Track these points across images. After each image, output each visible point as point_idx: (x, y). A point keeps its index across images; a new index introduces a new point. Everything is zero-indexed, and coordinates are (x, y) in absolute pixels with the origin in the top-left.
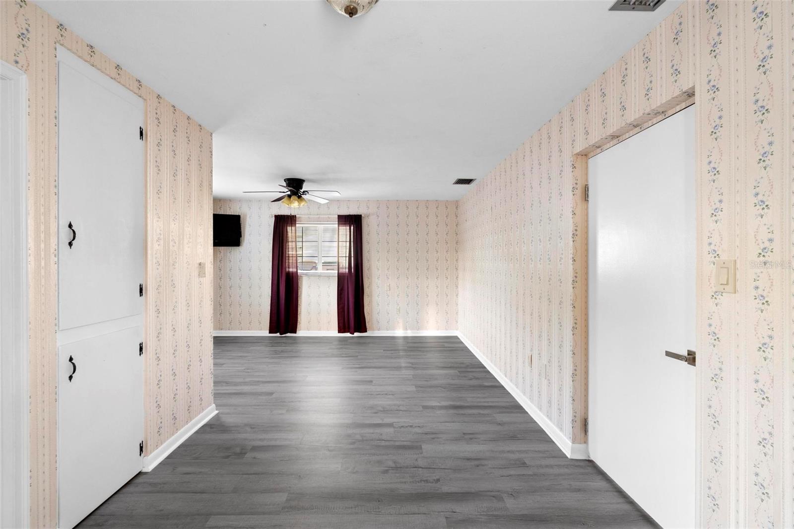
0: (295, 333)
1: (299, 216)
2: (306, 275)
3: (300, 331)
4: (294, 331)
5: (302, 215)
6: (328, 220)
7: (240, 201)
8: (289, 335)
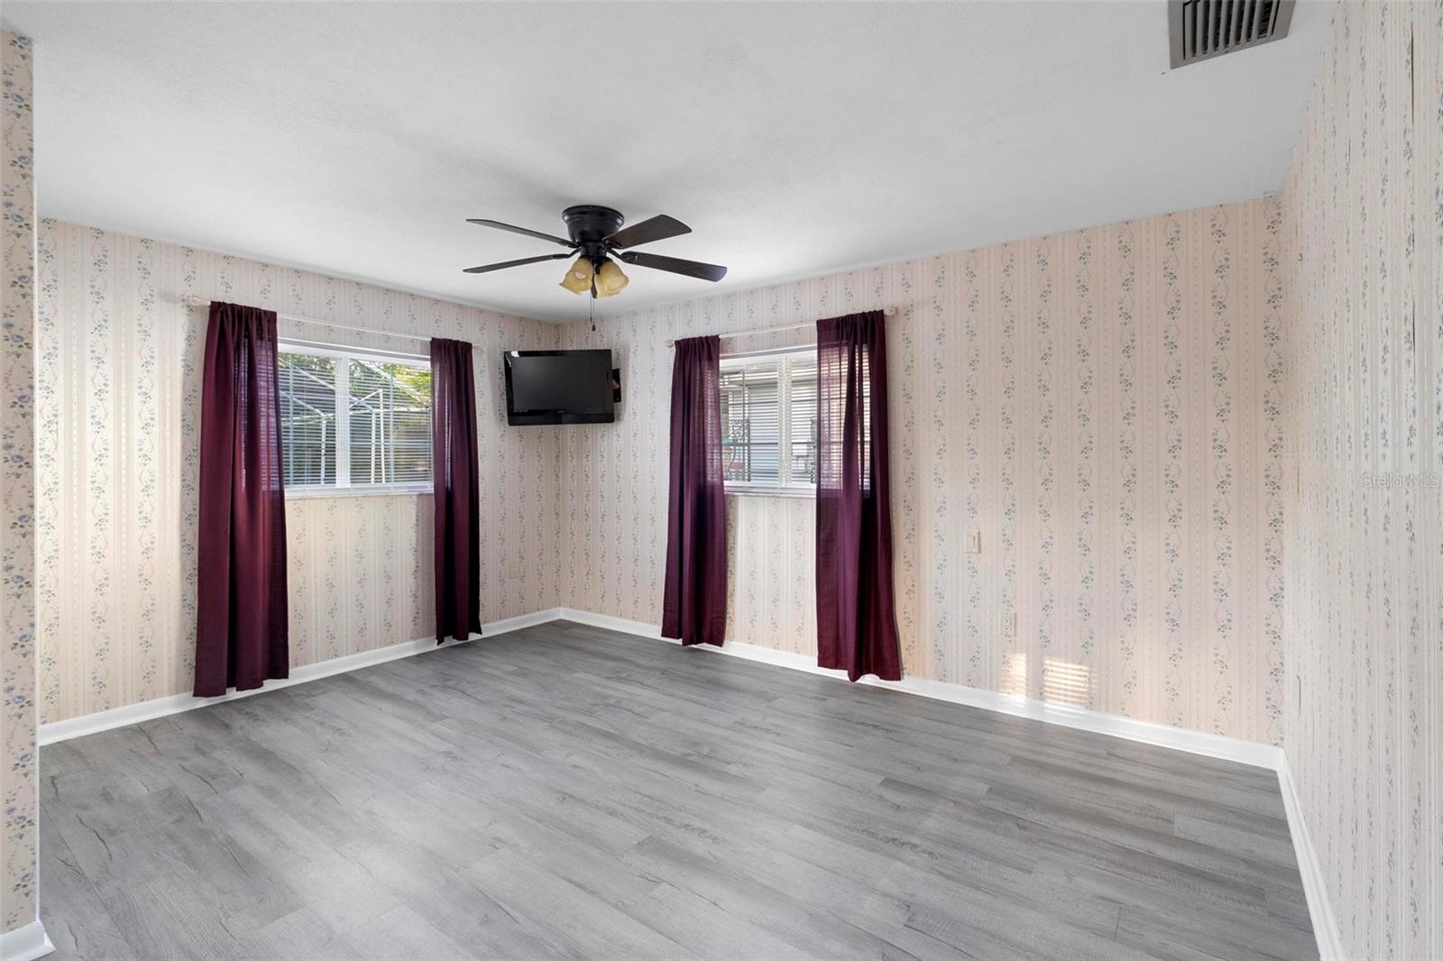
0: (720, 644)
1: (726, 336)
2: (746, 491)
3: (733, 643)
4: (718, 639)
5: (736, 332)
6: (796, 341)
7: (617, 317)
8: (705, 646)
